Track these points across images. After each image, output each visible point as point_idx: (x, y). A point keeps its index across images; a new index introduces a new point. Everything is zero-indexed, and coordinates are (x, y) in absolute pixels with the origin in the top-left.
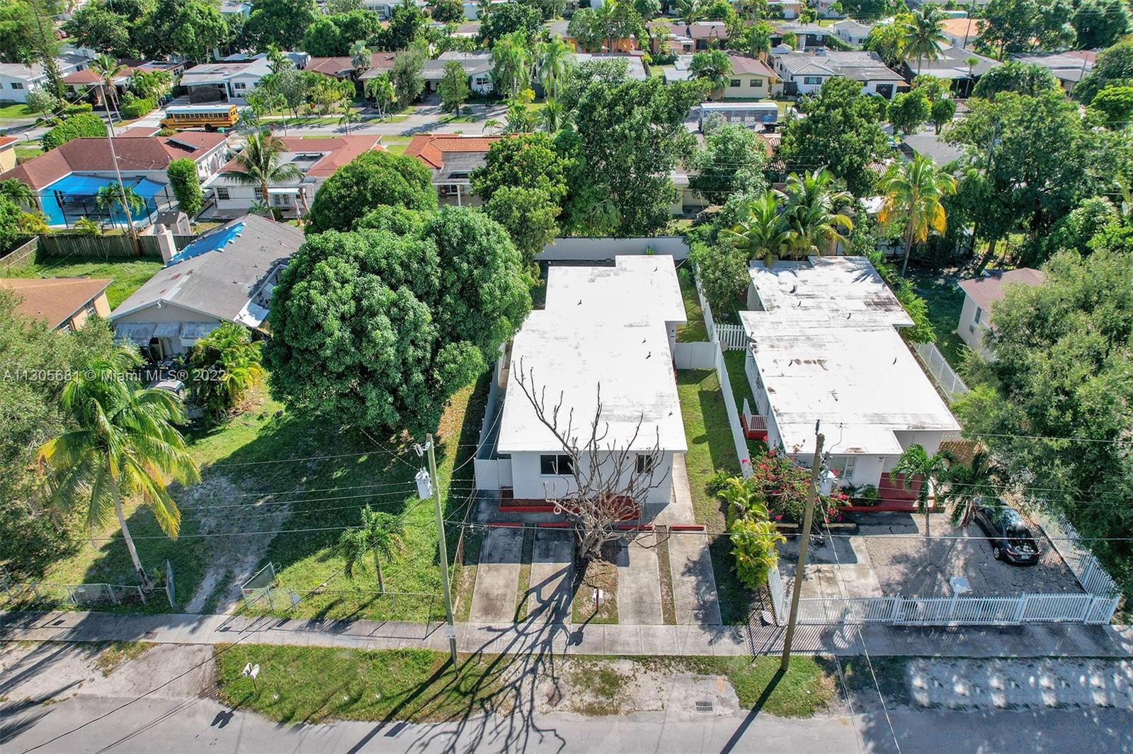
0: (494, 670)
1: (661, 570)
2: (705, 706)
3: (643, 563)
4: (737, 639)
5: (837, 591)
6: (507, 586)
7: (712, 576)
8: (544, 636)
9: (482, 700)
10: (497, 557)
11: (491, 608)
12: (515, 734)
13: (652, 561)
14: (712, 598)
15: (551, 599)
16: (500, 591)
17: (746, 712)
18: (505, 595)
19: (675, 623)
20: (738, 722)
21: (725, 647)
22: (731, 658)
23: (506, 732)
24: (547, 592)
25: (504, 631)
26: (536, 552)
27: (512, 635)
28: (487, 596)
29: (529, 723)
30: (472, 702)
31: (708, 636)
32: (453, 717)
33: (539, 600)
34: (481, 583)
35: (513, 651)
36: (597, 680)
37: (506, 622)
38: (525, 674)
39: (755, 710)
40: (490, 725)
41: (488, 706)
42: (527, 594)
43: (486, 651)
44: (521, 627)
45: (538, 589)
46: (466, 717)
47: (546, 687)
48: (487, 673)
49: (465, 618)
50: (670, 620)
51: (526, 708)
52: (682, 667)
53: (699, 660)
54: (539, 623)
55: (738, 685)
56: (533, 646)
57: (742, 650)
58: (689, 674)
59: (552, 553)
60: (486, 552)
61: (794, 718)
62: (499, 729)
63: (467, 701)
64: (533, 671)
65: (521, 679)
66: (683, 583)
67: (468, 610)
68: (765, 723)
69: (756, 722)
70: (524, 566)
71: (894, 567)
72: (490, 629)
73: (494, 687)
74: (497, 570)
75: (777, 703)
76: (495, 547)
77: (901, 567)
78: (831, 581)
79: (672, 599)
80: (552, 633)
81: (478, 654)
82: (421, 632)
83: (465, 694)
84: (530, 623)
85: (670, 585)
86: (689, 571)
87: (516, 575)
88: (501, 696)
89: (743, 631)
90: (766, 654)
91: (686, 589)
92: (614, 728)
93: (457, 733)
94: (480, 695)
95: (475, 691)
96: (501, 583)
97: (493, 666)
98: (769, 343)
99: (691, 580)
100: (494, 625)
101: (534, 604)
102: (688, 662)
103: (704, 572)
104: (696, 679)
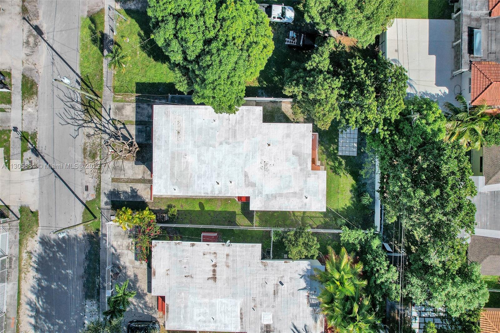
0: (97, 113)
1: (134, 179)
2: (87, 188)
3: (137, 172)
4: (106, 203)
5: (124, 249)
6: (126, 116)
7: (131, 200)
8: (107, 131)
9: (87, 109)
10: (138, 110)
11: (119, 110)
12: (77, 121)
13: (137, 176)
14: (122, 197)
15: (121, 133)
16: (124, 113)
17: (85, 202)
18: (123, 115)
19: (112, 182)
20: (82, 199)
21: (104, 199)
22: (100, 201)
23: (78, 118)
24: (124, 131)
25: (109, 115)
26: (140, 127)
27: (108, 118)
28: (123, 108)
29: (81, 126)
30: (86, 106)
31: (107, 193)
32: (82, 100)
33: (121, 128)
34: (128, 105)
35: (103, 119)
36: (94, 152)
37: (112, 116)
38: (95, 124)
39: (85, 205)
40: (80, 113)
41: (86, 111)
42: (123, 124)
43: (103, 109)
44: (111, 121)
45: (125, 128)
46: (82, 104)
47: (92, 132)
48: (96, 110)
49: (114, 101)
50: (113, 180)
51: (85, 125)
52: (98, 182)
53: (100, 189)
54: (112, 129)
55: (94, 201)
56: (104, 126)
57: (103, 205)
58: (96, 185)
59: (140, 133)
60: (141, 105)
61: (82, 218)
62: (79, 116)
63: (88, 104)
64: (97, 127)
65: (94, 122)
66: (128, 188)
67: (118, 101)
68: (80, 208)
69: (81, 205)
70: (135, 122)
71: (133, 273)
72: (110, 109)
73: (91, 112)
74: (133, 111)
75: (86, 214)
76: (143, 109)
77: (132, 277)
78: (128, 248)
79: (121, 182)
80: (109, 134)
81: (102, 106)
82: (109, 84)
83: (89, 103)
84: (112, 126)
85: (127, 182)
86: (133, 191)
87: (131, 119)
88: (88, 115)
89: (109, 207)
90: (101, 213)
91: (125, 188)
92: (79, 156)
93: (77, 102)
94: (89, 108)
95: (90, 106)
96: (128, 114)
97: (98, 112)
98: (231, 254)
99: (129, 190)
100: (111, 111)
101: (119, 126)
102: (99, 185)
103: (133, 196)
104: (94, 187)
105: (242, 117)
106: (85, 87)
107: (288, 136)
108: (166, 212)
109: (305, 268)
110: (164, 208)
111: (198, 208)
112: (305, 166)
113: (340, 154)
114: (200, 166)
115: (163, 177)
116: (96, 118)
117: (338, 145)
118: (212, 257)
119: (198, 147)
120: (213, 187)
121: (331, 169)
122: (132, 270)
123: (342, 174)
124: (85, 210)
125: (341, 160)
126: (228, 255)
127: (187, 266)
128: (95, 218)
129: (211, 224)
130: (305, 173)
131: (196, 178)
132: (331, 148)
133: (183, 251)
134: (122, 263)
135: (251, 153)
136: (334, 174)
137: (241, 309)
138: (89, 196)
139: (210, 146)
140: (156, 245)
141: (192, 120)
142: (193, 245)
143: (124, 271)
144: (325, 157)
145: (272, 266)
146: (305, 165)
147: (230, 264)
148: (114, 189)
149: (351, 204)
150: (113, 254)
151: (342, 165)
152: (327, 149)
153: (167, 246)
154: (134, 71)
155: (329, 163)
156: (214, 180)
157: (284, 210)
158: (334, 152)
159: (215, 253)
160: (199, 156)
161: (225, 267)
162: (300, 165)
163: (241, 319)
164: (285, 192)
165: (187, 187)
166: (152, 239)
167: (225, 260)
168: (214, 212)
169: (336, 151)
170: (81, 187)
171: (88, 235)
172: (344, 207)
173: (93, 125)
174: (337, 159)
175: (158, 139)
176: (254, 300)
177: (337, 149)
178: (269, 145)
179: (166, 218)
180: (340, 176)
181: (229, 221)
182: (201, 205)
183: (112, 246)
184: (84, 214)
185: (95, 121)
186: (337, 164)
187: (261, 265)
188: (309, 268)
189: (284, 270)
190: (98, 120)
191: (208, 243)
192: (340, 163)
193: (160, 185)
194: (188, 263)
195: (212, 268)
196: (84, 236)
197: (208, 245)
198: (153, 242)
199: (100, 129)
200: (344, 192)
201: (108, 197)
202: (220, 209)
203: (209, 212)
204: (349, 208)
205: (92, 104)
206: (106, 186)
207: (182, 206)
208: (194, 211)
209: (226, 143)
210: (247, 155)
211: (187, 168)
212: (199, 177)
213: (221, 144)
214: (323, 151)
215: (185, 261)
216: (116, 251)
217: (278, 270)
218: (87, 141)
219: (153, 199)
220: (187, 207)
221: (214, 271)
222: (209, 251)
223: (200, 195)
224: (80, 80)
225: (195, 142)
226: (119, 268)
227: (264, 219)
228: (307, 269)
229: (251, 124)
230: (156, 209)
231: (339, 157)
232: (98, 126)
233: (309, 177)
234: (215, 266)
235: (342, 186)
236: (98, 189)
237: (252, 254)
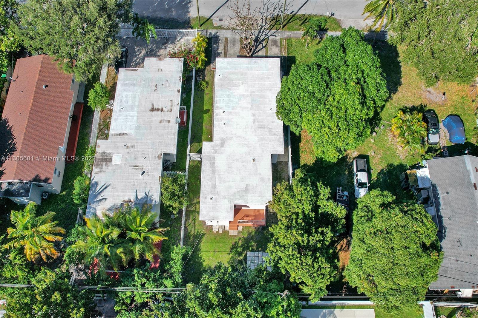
2: (221, 20)
4: (210, 34)
7: (213, 52)
8: (260, 34)
11: (275, 42)
14: (214, 45)
15: (259, 44)
16: (273, 47)
18: (271, 46)
20: (213, 16)
21: (213, 32)
22: (212, 29)
23: (268, 12)
24: (260, 46)
25: (271, 35)
27: (269, 35)
28: (276, 46)
29: (263, 15)
30: (277, 19)
31: (217, 34)
32: (280, 15)
33: (262, 44)
34: (279, 50)
35: (268, 31)
37: (271, 38)
38: (265, 25)
39: (210, 18)
41: (273, 18)
42: (266, 46)
43: (275, 31)
44: (267, 37)
45: (263, 47)
46: (278, 15)
47: (259, 23)
48: (274, 26)
49: (281, 39)
50: (226, 39)
51: (264, 18)
52: (225, 28)
53: (220, 29)
54: (262, 38)
55: (213, 25)
56: (263, 32)
57: (209, 31)
62: (270, 13)
64: (262, 27)
66: (221, 50)
67: (281, 41)
68: (207, 15)
69: (209, 16)
70: (267, 55)
71: (161, 54)
72: (275, 36)
73: (272, 22)
74: (275, 53)
79: (225, 45)
80: (258, 35)
81: (277, 30)
82: (292, 35)
84: (264, 38)
85: (225, 50)
86: (219, 54)
87: (269, 52)
88: (270, 20)
89: (208, 36)
90: (204, 30)
91: (221, 48)
93: (279, 12)
94: (275, 20)
95: (277, 22)
96: (273, 49)
97: (273, 27)
98: (170, 124)
99: (219, 51)
100: (274, 37)
101: (264, 43)
102: (223, 28)
103: (215, 54)
104: (222, 25)
106: (289, 18)
107: (262, 179)
109: (153, 198)
114: (237, 97)
116: (269, 26)
118: (169, 108)
119: (251, 95)
120: (221, 108)
122: (164, 53)
124: (206, 18)
126: (169, 122)
127: (163, 86)
128: (201, 26)
130: (232, 197)
131: (228, 93)
133: (175, 83)
134: (169, 46)
137: (127, 134)
138: (216, 22)
140: (180, 60)
142: (178, 91)
143: (163, 47)
145: (157, 164)
146: (238, 197)
147: (162, 124)
148: (220, 40)
150: (176, 38)
153: (179, 70)
154: (303, 55)
156: (226, 109)
159: (171, 110)
160: (244, 95)
161: (160, 120)
162: (238, 192)
163: (120, 134)
165: (221, 86)
167: (166, 119)
170: (221, 16)
171: (190, 21)
173: (264, 24)
176: (133, 146)
178: (254, 160)
183: (182, 38)
184: (204, 18)
185: (266, 25)
187: (159, 153)
188: (154, 202)
189: (153, 176)
190: (267, 27)
193: (223, 63)
194: (166, 87)
195: (160, 108)
196: (189, 18)
197: (178, 104)
199: (261, 29)
201: (214, 35)
205: (278, 23)
206: (222, 33)
209: (254, 120)
212: (228, 96)
215: (167, 85)
216: (178, 41)
217: (154, 169)
221: (158, 110)
222: (173, 105)
223: (215, 96)
224: (293, 14)
228: (152, 200)
229: (269, 143)
232: (264, 28)
233: (228, 201)
234: (162, 110)
236: (220, 28)
237: (169, 144)
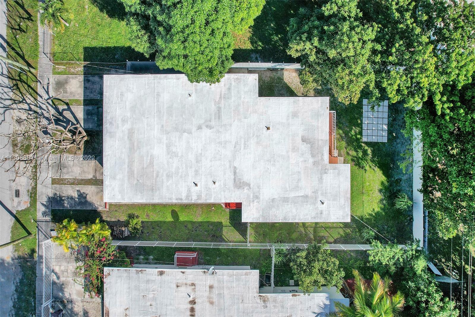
0: (31, 90)
1: (82, 180)
2: (17, 193)
3: (86, 169)
4: (44, 214)
5: (69, 275)
6: (71, 93)
7: (78, 208)
8: (45, 114)
9: (17, 85)
10: (88, 85)
11: (60, 85)
12: (3, 101)
13: (87, 175)
14: (66, 205)
15: (64, 117)
16: (68, 90)
17: (15, 212)
18: (66, 93)
19: (52, 184)
20: (10, 208)
21: (41, 209)
22: (36, 210)
23: (3, 97)
24: (67, 114)
25: (48, 93)
26: (90, 108)
27: (46, 96)
28: (66, 82)
29: (8, 108)
30: (16, 80)
32: (9, 72)
33: (64, 110)
34: (73, 78)
35: (39, 98)
36: (27, 143)
37: (52, 93)
38: (29, 104)
39: (15, 217)
40: (6, 90)
41: (15, 88)
42: (67, 104)
43: (39, 83)
44: (50, 101)
45: (69, 109)
46: (9, 77)
47: (24, 116)
48: (29, 86)
49: (55, 72)
50: (54, 181)
51: (14, 106)
52: (33, 184)
53: (36, 194)
54: (52, 111)
55: (27, 210)
56: (41, 108)
57: (39, 216)
58: (30, 188)
59: (89, 117)
60: (91, 78)
61: (10, 235)
62: (5, 94)
63: (18, 78)
64: (30, 109)
65: (26, 103)
66: (74, 191)
67: (59, 73)
68: (10, 221)
69: (9, 217)
70: (82, 102)
71: (81, 310)
72: (48, 83)
73: (22, 89)
74: (80, 87)
75: (17, 228)
76: (93, 83)
77: (81, 314)
78: (75, 274)
79: (65, 184)
80: (47, 118)
81: (37, 80)
82: (48, 50)
83: (19, 76)
84: (52, 107)
85: (73, 184)
86: (82, 196)
87: (77, 97)
88: (18, 93)
89: (48, 218)
90: (37, 227)
91: (71, 192)
92: (6, 150)
93: (2, 75)
94: (19, 83)
95: (21, 80)
96: (73, 90)
97: (32, 88)
98: (216, 285)
99: (75, 195)
100: (50, 87)
101: (61, 107)
102: (35, 188)
103: (80, 203)
104: (28, 191)
105: (229, 89)
106: (13, 53)
107: (295, 115)
108: (126, 224)
109: (322, 304)
110: (123, 218)
111: (170, 219)
112: (320, 158)
113: (364, 139)
114: (170, 160)
115: (118, 177)
116: (29, 96)
117: (362, 128)
118: (189, 289)
119: (168, 133)
120: (189, 191)
121: (352, 160)
122: (81, 304)
123: (367, 168)
124: (15, 224)
125: (366, 148)
126: (211, 287)
127: (154, 303)
128: (29, 234)
129: (188, 240)
130: (320, 168)
131: (164, 178)
132: (353, 133)
133: (148, 281)
134: (67, 295)
135: (243, 140)
136: (357, 167)
138: (21, 204)
139: (184, 132)
140: (109, 274)
141: (158, 95)
142: (161, 273)
143: (69, 306)
144: (344, 144)
145: (275, 301)
146: (320, 156)
147: (215, 300)
148: (56, 194)
149: (381, 209)
150: (54, 283)
151: (367, 155)
152: (346, 134)
153: (125, 275)
154: (82, 32)
155: (350, 153)
156: (191, 180)
157: (290, 221)
158: (356, 137)
159: (193, 284)
160: (168, 146)
161: (208, 304)
162: (313, 156)
164: (292, 195)
165: (152, 190)
166: (104, 265)
167: (207, 294)
168: (192, 223)
169: (359, 136)
170: (9, 192)
171: (19, 258)
172: (370, 212)
173: (26, 106)
174: (360, 147)
175: (111, 123)
177: (361, 133)
178: (268, 128)
179: (126, 234)
180: (365, 170)
181: (214, 236)
182: (174, 214)
183: (53, 271)
184: (14, 228)
185: (29, 101)
186: (360, 154)
187: (259, 301)
188: (328, 303)
189: (292, 307)
190: (32, 99)
191: (183, 270)
192: (365, 153)
193: (113, 189)
194: (154, 299)
195: (190, 306)
196: (13, 259)
197: (183, 273)
198: (106, 269)
199: (35, 112)
200: (371, 192)
201: (47, 206)
202: (200, 219)
203: (185, 224)
204: (377, 214)
205: (24, 77)
206: (44, 190)
207: (147, 216)
208: (165, 222)
209: (207, 126)
210: (236, 143)
211: (151, 164)
212: (169, 176)
213: (200, 128)
214: (341, 136)
215: (151, 296)
216: (58, 278)
217: (283, 307)
218: (17, 129)
219: (108, 207)
220: (155, 217)
221: (192, 310)
222: (185, 282)
223: (170, 201)
224: (5, 45)
225: (162, 126)
226: (62, 302)
227: (262, 232)
228: (325, 304)
229: (242, 99)
230: (113, 220)
231: (363, 145)
232: (33, 107)
233: (326, 173)
234: (193, 302)
235: (368, 184)
236: (33, 194)
237: (246, 284)
